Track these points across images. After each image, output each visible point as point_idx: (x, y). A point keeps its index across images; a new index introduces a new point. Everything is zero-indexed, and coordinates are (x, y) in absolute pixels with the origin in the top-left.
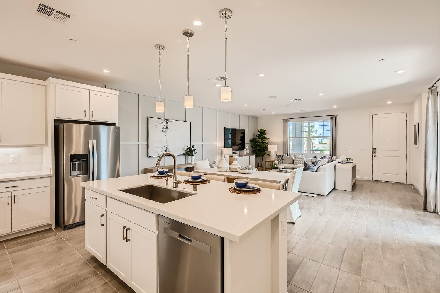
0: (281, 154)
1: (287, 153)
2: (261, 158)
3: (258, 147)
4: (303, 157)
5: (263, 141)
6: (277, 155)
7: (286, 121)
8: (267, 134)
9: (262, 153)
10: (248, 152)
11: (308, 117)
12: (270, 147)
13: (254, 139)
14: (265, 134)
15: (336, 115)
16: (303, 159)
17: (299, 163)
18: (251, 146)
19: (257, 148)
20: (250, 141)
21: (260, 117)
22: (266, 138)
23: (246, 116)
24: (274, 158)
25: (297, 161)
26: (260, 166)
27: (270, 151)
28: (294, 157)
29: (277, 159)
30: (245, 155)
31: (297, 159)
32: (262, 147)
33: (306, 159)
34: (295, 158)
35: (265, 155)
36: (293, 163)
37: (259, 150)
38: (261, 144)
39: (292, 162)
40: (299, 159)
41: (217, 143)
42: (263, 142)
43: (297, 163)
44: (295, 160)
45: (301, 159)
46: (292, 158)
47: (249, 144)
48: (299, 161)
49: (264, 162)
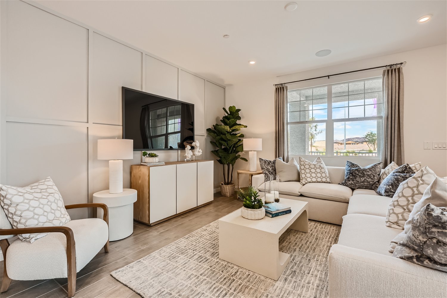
0: (271, 157)
1: (282, 155)
2: (231, 165)
3: (223, 142)
4: (321, 165)
5: (233, 130)
6: (261, 160)
7: (280, 89)
8: (243, 117)
9: (231, 156)
10: (198, 152)
11: (328, 76)
12: (247, 144)
13: (216, 127)
14: (239, 118)
15: (401, 64)
16: (322, 170)
17: (314, 180)
18: (211, 142)
19: (221, 145)
20: (209, 130)
21: (230, 85)
22: (240, 125)
23: (196, 75)
24: (256, 166)
25: (308, 175)
26: (228, 184)
27: (247, 152)
28: (301, 165)
29: (262, 169)
30: (188, 161)
31: (308, 171)
32: (231, 144)
33: (328, 169)
34: (302, 167)
35: (239, 161)
36: (298, 180)
37: (226, 150)
38: (229, 137)
39: (295, 177)
40: (313, 170)
41: (87, 125)
42: (234, 133)
43: (309, 180)
44: (303, 172)
45: (318, 170)
46: (295, 166)
47: (205, 137)
48: (314, 175)
49: (235, 175)
